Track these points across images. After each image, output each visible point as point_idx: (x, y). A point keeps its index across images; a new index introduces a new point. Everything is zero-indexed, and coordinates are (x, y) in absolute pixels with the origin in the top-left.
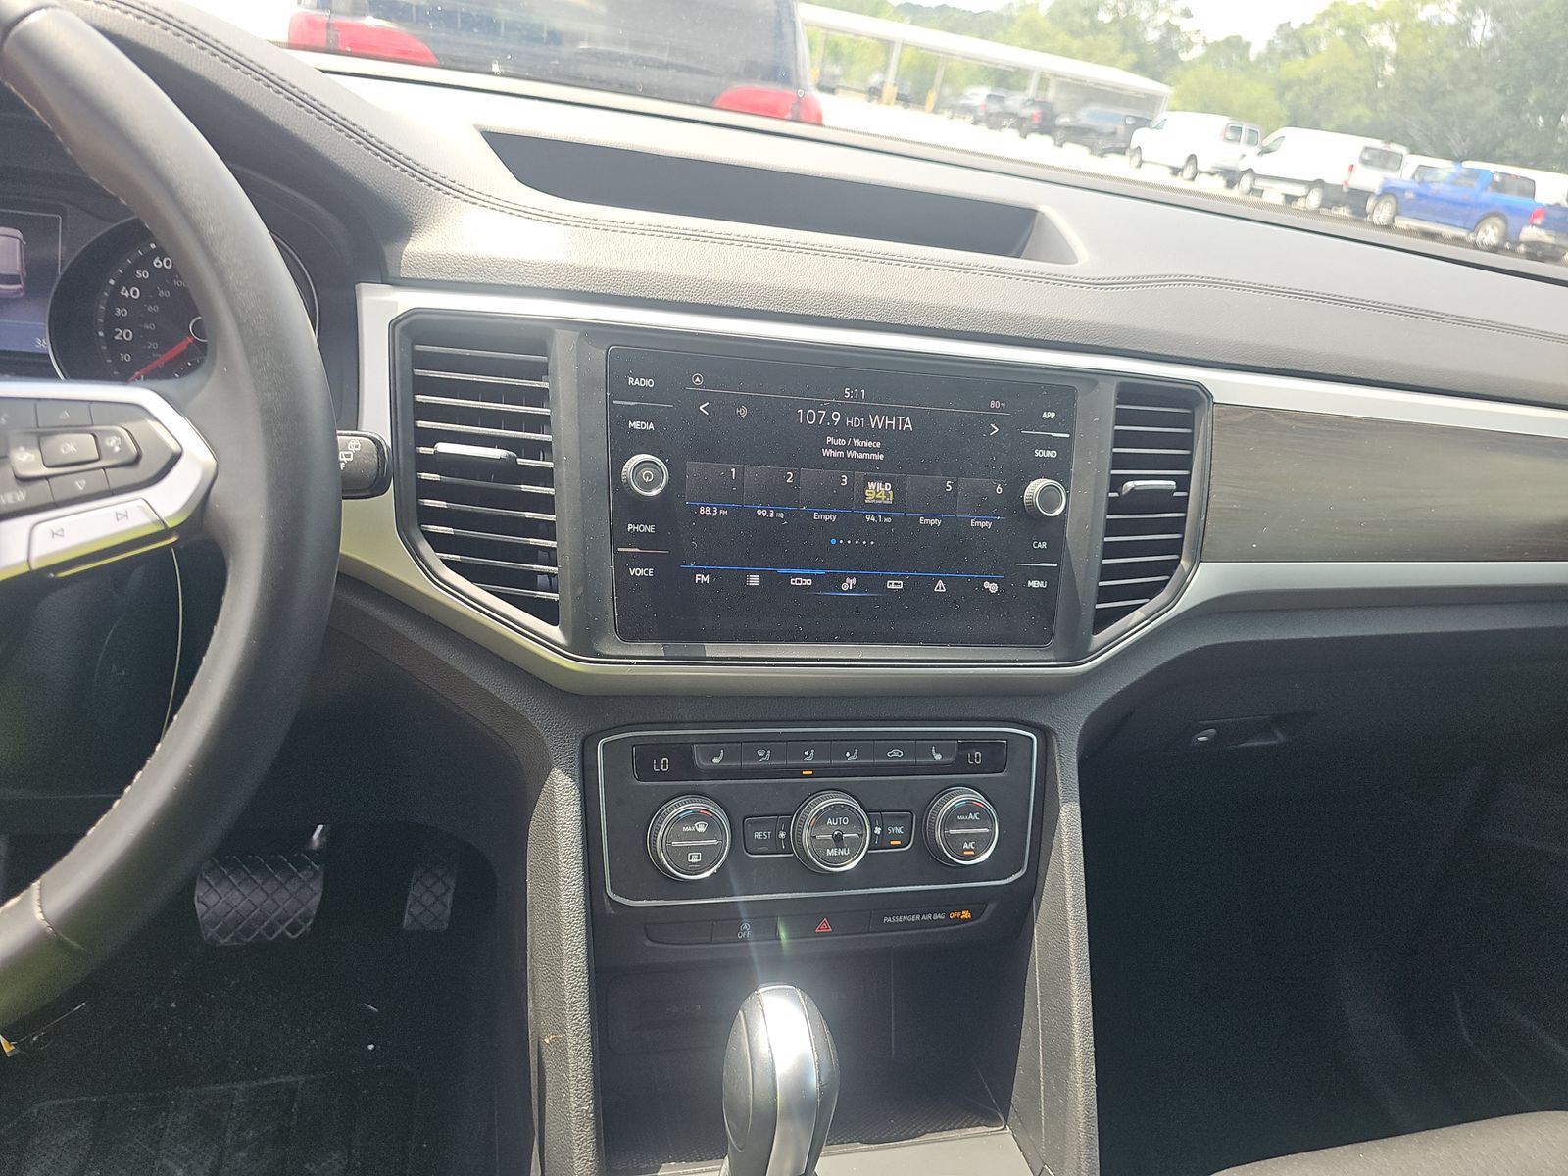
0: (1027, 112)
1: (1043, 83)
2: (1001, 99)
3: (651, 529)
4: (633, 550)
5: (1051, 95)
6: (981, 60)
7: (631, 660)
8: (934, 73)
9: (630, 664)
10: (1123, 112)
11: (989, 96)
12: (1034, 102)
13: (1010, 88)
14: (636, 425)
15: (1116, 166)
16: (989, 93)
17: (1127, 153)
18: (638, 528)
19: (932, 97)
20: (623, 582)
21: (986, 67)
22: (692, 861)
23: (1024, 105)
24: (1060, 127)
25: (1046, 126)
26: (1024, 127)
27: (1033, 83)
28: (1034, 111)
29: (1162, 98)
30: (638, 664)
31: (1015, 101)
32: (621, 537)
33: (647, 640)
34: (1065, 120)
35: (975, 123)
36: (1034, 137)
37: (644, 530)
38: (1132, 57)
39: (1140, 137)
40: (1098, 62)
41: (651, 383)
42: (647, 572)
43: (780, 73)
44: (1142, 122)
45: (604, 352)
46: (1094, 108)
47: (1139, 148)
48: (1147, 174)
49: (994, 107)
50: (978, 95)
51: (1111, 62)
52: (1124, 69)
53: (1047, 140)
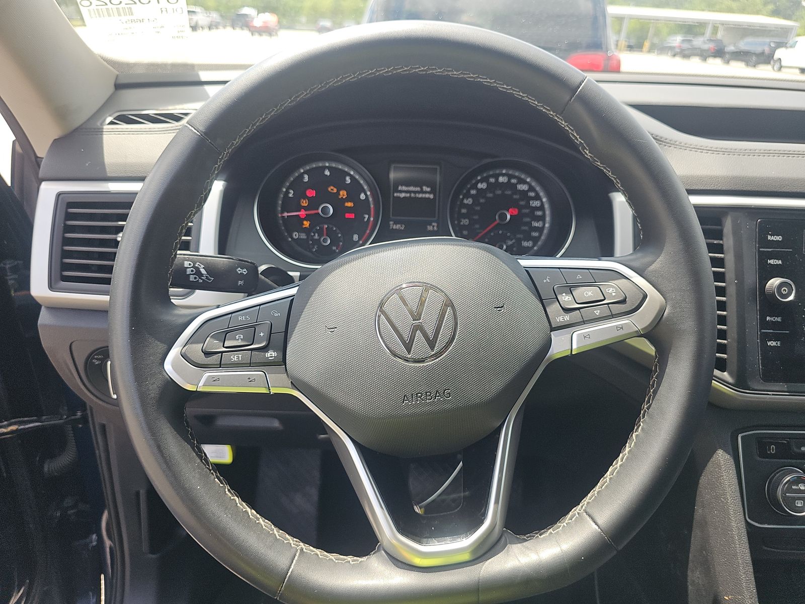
0: (706, 47)
1: (715, 29)
2: (690, 41)
3: (779, 319)
4: (769, 331)
5: (720, 35)
6: (677, 21)
7: (769, 393)
8: (648, 32)
9: (768, 394)
10: (767, 40)
11: (683, 40)
12: (710, 40)
13: (696, 35)
14: (771, 262)
15: (764, 72)
16: (682, 39)
17: (772, 62)
18: (772, 319)
19: (647, 44)
20: (765, 349)
21: (679, 24)
22: (798, 505)
23: (704, 42)
24: (728, 53)
25: (719, 53)
26: (704, 55)
27: (709, 31)
28: (711, 46)
29: (792, 29)
30: (773, 395)
31: (699, 42)
32: (764, 324)
33: (777, 381)
34: (731, 48)
35: (674, 56)
36: (711, 61)
37: (776, 320)
38: (771, 7)
39: (779, 53)
40: (748, 13)
41: (780, 238)
42: (777, 344)
43: (597, 45)
44: (780, 45)
45: (755, 223)
46: (750, 39)
47: (780, 59)
48: (785, 75)
49: (686, 46)
50: (677, 40)
51: (758, 12)
52: (767, 16)
53: (718, 61)
